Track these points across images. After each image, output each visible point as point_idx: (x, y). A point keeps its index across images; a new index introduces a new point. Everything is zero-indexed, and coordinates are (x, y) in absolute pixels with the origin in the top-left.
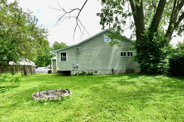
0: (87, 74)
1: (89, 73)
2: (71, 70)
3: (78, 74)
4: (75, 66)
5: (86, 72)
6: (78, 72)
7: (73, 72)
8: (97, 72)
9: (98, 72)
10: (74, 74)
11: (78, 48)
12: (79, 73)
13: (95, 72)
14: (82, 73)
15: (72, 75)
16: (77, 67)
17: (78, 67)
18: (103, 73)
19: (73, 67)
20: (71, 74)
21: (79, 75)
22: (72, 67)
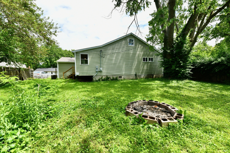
0: (111, 79)
1: (113, 78)
2: (94, 75)
3: (101, 80)
4: (98, 70)
5: (110, 77)
6: (101, 77)
7: (96, 77)
8: (121, 77)
9: (123, 77)
10: (97, 79)
11: (102, 50)
12: (103, 79)
13: (119, 77)
14: (106, 78)
15: (95, 80)
16: (100, 72)
17: (102, 72)
18: (127, 78)
19: (96, 72)
20: (93, 79)
21: (103, 80)
22: (94, 71)
